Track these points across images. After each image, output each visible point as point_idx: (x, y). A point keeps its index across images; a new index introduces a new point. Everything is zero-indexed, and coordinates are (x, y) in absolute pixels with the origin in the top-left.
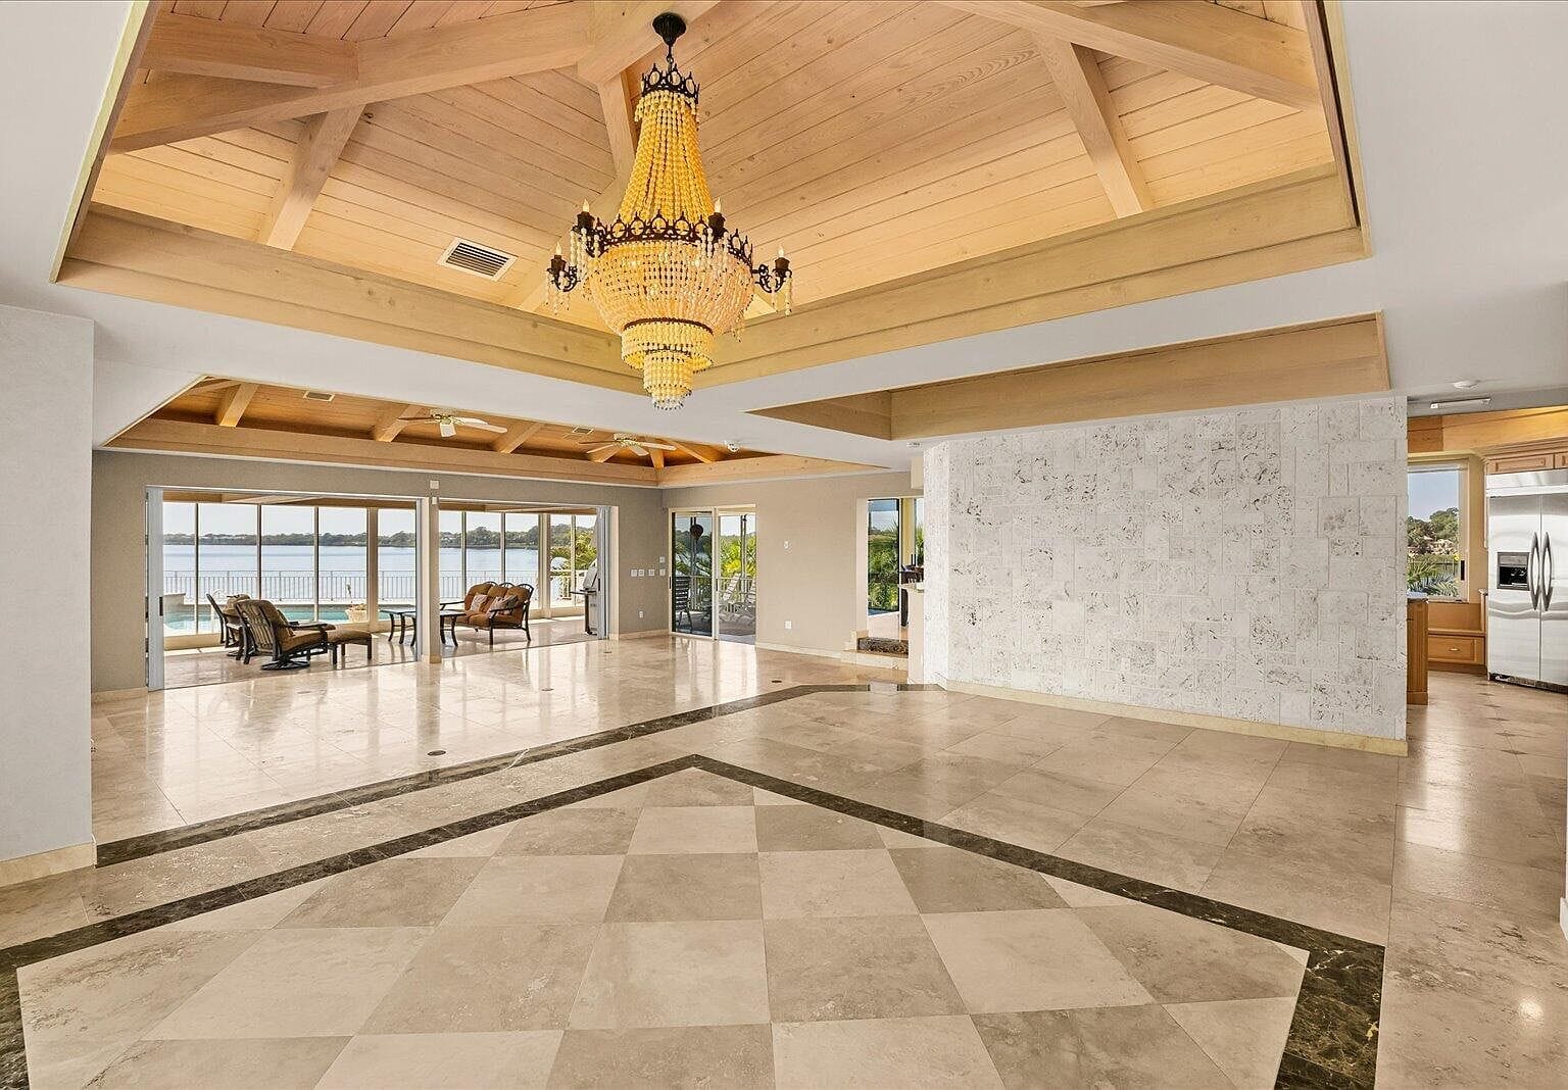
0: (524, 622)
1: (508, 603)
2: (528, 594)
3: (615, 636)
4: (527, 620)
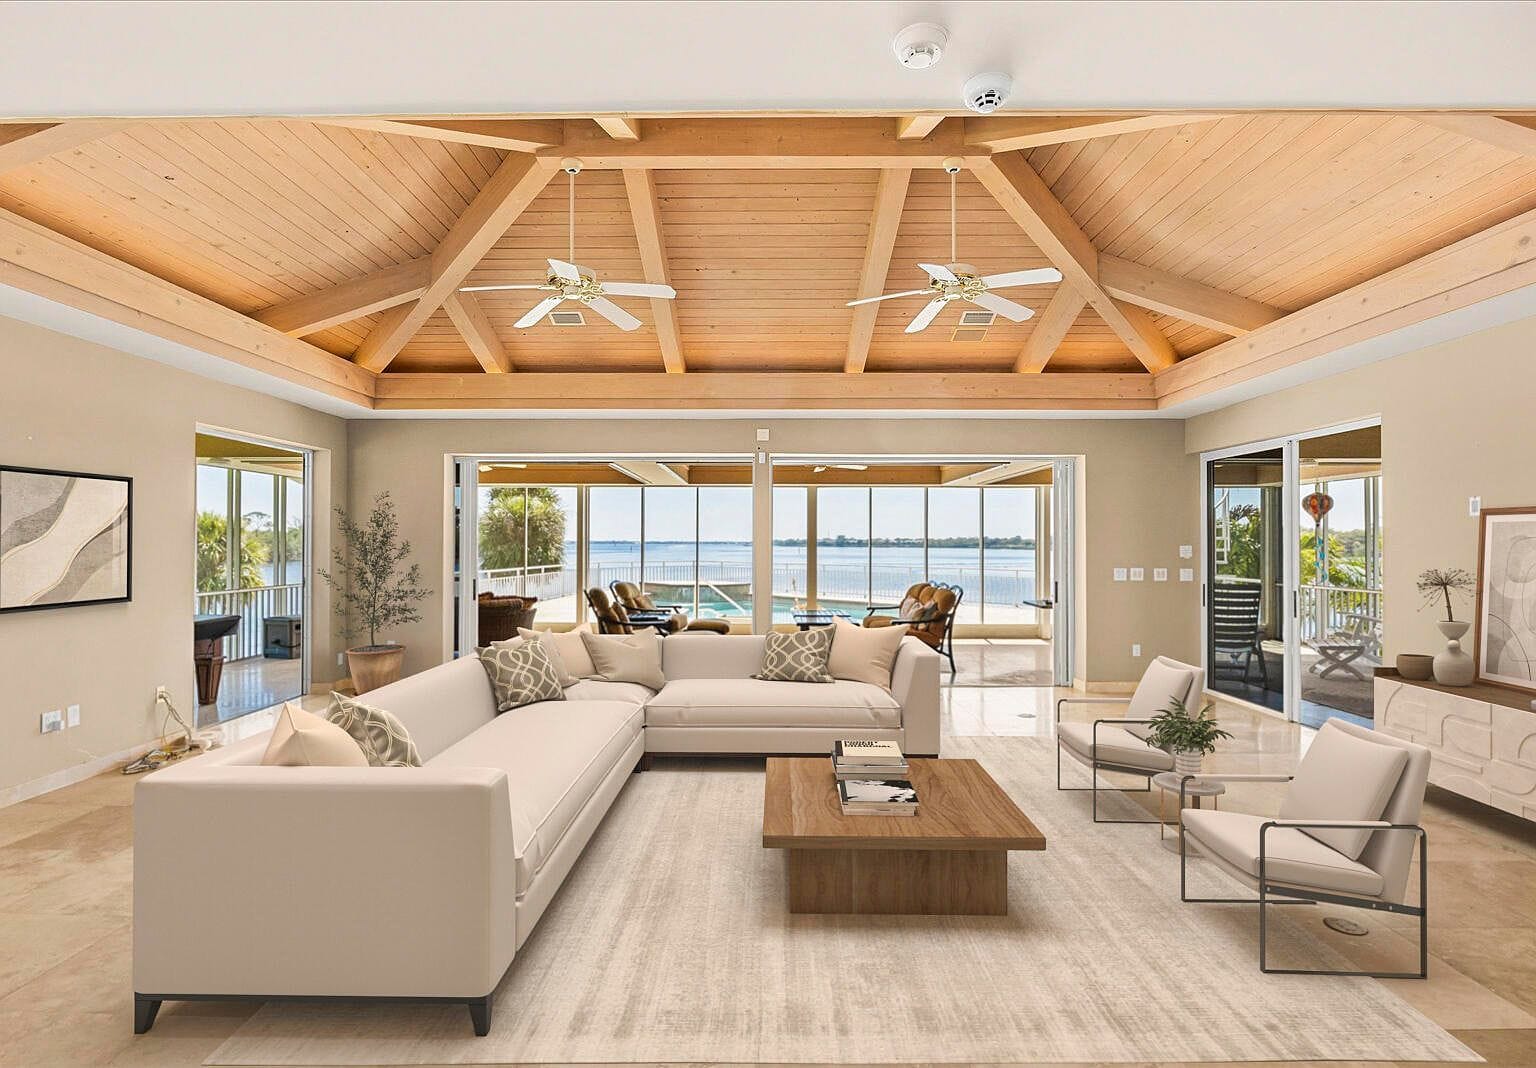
0: (946, 642)
1: (924, 612)
2: (950, 600)
3: (1080, 684)
4: (950, 638)
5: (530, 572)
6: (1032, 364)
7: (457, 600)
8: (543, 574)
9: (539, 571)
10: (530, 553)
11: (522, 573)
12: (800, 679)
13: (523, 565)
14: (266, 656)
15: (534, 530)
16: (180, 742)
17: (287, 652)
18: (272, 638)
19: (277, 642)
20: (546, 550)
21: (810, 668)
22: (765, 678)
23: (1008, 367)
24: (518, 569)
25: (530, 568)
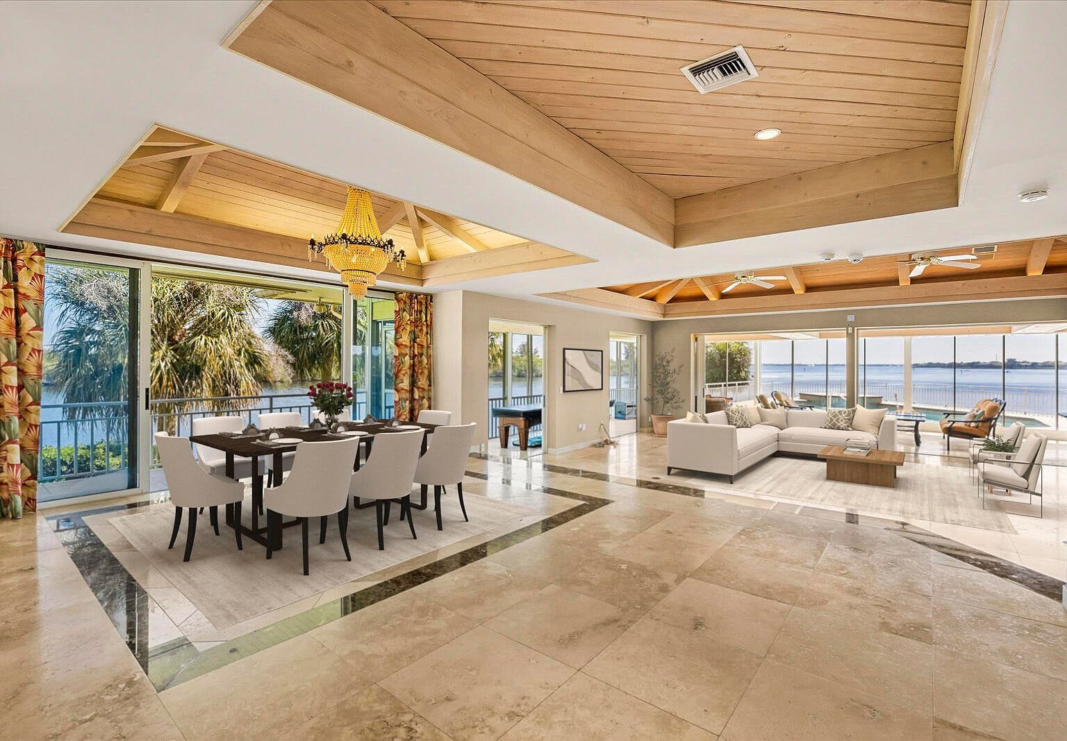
5: (729, 385)
6: (1035, 271)
7: (696, 397)
8: (737, 386)
9: (735, 385)
10: (729, 373)
11: (725, 385)
12: (838, 429)
13: (725, 381)
14: (616, 418)
15: (732, 360)
16: (606, 441)
17: (623, 416)
18: (618, 410)
19: (620, 412)
20: (739, 372)
21: (843, 424)
22: (825, 428)
23: (1021, 271)
24: (723, 384)
25: (730, 383)
